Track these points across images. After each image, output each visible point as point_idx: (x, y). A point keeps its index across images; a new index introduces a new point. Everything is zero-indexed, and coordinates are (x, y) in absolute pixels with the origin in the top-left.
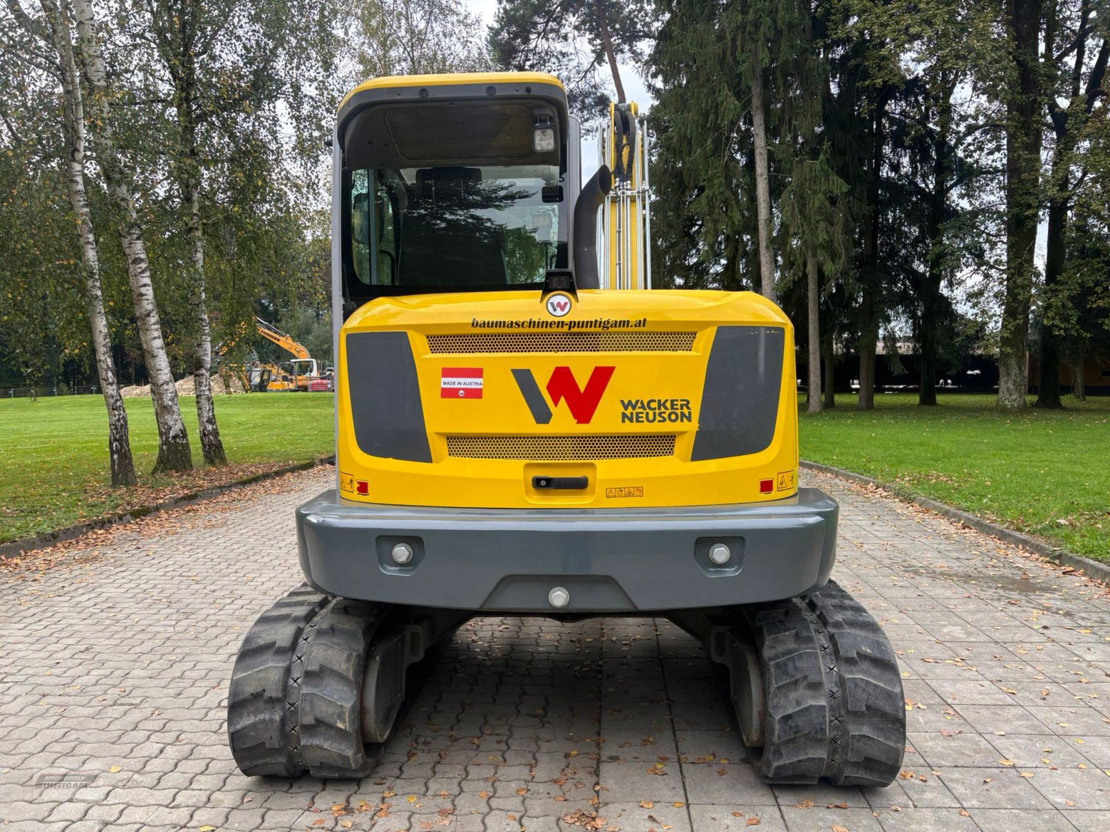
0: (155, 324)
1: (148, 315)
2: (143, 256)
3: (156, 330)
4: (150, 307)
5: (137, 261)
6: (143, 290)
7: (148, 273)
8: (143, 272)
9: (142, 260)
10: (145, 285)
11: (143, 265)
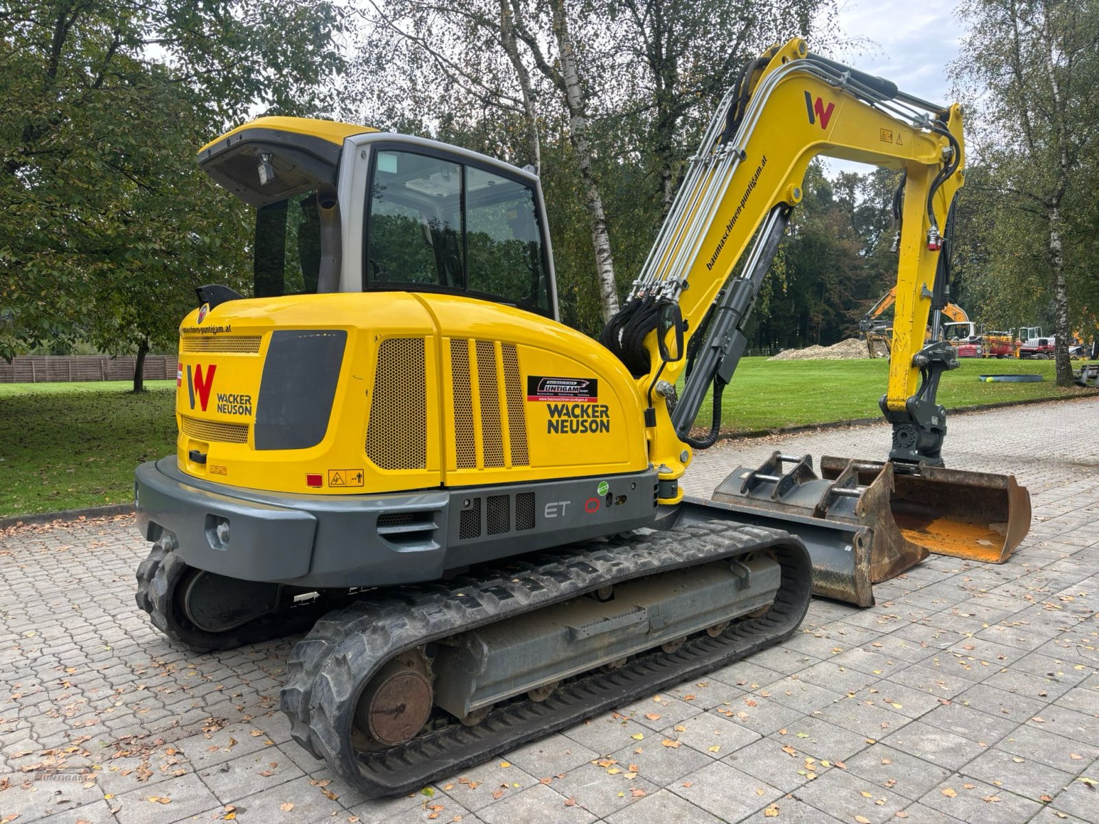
0: (613, 304)
1: (608, 297)
2: (606, 247)
3: (614, 309)
4: (610, 290)
5: (602, 251)
6: (605, 276)
7: (610, 261)
8: (605, 260)
9: (604, 251)
10: (606, 272)
11: (606, 255)
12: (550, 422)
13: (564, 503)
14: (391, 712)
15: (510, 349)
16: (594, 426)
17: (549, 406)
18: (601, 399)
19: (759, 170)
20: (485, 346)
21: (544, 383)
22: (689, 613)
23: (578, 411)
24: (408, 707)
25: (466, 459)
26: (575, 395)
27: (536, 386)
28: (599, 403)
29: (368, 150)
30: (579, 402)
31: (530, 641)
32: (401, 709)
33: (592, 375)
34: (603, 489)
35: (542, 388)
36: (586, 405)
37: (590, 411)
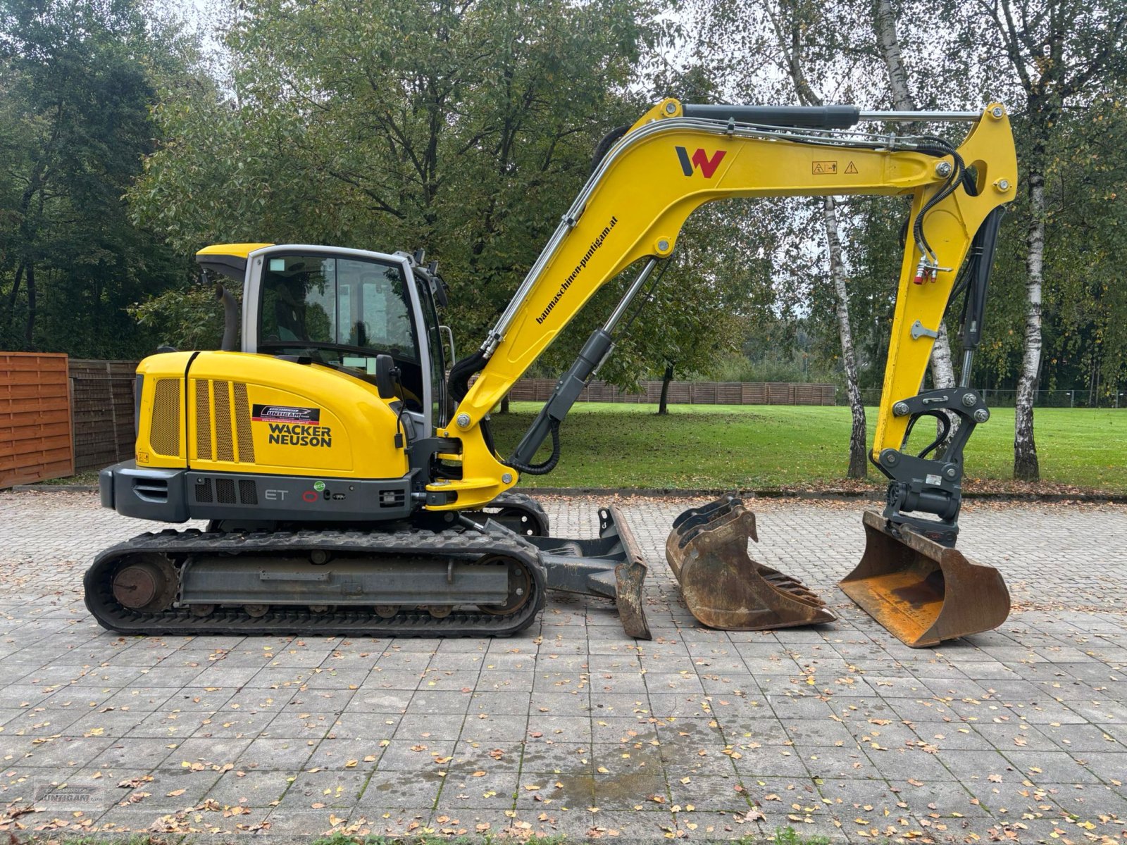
12: (271, 437)
13: (283, 492)
14: (128, 588)
15: (240, 387)
16: (315, 442)
17: (271, 425)
18: (323, 422)
19: (606, 231)
20: (221, 385)
21: (268, 409)
22: (385, 588)
23: (298, 430)
24: (139, 588)
25: (204, 452)
26: (297, 419)
27: (260, 411)
28: (320, 425)
29: (262, 259)
30: (300, 423)
31: (230, 572)
32: (134, 588)
33: (314, 406)
34: (319, 487)
35: (265, 412)
36: (306, 427)
37: (311, 431)
